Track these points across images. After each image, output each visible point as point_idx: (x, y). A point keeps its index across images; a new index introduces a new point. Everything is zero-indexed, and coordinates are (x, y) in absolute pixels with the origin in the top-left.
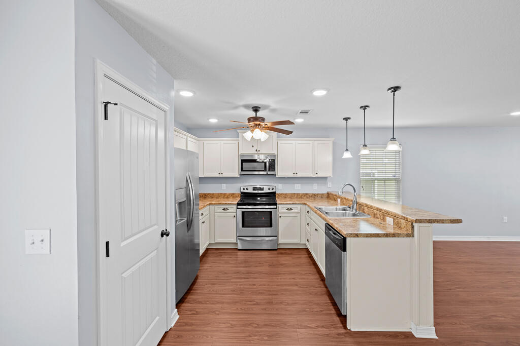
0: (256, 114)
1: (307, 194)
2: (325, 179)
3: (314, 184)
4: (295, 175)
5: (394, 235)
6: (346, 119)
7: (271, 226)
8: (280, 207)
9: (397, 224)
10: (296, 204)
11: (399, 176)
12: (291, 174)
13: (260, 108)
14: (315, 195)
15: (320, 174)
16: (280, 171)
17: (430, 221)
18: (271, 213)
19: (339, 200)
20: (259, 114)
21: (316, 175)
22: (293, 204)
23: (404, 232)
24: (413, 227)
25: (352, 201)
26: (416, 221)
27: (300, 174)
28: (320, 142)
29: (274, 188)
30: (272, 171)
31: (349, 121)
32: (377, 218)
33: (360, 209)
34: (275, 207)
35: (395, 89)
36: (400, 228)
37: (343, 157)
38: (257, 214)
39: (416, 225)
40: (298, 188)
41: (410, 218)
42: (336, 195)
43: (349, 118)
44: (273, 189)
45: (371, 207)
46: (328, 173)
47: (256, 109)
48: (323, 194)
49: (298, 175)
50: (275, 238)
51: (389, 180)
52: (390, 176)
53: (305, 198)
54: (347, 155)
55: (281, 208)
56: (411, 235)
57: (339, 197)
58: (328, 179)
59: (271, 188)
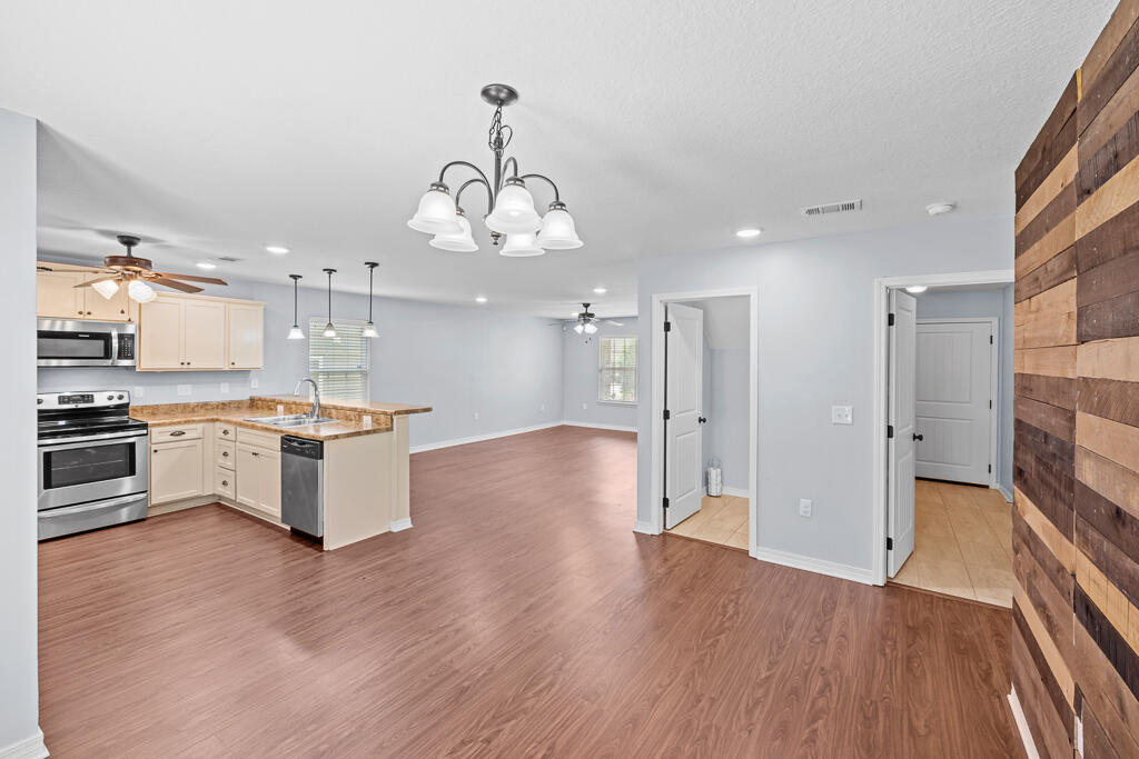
0: (129, 251)
1: (206, 404)
2: (245, 372)
3: (222, 385)
4: (185, 366)
5: (374, 431)
6: (295, 277)
7: (132, 472)
8: (154, 431)
9: (376, 421)
10: (194, 421)
11: (366, 367)
12: (176, 366)
13: (139, 239)
14: (224, 404)
15: (239, 365)
16: (146, 359)
17: (408, 412)
18: (132, 446)
19: (280, 408)
20: (137, 251)
21: (232, 366)
22: (186, 422)
23: (383, 426)
24: (392, 420)
25: (309, 405)
26: (396, 413)
27: (194, 366)
28: (239, 307)
29: (126, 395)
30: (127, 358)
31: (299, 280)
32: (351, 420)
33: (324, 412)
34: (145, 432)
35: (373, 265)
36: (379, 424)
37: (290, 337)
38: (93, 452)
39: (395, 417)
40: (186, 393)
41: (389, 411)
42: (273, 401)
43: (300, 277)
44: (121, 397)
45: (342, 408)
46: (254, 361)
47: (129, 241)
48: (241, 402)
49: (191, 366)
50: (142, 495)
51: (352, 372)
52: (353, 366)
53: (203, 411)
54: (296, 334)
55: (157, 434)
56: (390, 429)
57: (281, 403)
58: (251, 374)
59: (116, 395)
